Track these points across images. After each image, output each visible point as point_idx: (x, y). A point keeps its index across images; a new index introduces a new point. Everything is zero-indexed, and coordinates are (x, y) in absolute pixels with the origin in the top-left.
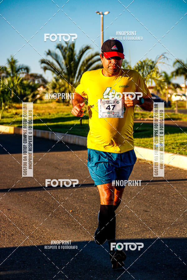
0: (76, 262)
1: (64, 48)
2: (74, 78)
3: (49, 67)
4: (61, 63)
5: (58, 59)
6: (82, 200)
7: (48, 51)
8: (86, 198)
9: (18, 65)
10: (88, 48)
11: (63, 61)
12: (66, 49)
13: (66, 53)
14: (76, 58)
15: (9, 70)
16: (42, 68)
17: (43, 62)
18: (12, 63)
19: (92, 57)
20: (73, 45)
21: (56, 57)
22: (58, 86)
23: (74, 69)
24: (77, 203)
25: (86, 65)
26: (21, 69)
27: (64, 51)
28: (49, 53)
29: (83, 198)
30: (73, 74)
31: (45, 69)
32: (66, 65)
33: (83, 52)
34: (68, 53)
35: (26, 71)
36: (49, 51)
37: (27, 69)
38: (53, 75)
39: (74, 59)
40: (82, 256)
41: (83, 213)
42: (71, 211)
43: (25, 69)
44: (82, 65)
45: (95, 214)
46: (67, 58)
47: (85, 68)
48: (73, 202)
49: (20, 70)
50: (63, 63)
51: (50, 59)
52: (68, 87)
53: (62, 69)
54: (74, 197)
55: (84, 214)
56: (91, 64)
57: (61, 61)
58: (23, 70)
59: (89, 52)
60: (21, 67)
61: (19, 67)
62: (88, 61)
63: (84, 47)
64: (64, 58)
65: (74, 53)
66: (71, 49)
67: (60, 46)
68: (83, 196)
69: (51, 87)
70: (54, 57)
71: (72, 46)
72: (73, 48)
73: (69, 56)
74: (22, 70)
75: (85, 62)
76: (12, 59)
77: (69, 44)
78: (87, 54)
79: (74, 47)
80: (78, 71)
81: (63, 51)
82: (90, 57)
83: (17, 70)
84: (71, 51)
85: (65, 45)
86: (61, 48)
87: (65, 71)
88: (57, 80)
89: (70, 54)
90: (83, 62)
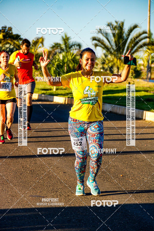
0: (128, 223)
3: (100, 44)
4: (110, 40)
5: (108, 36)
6: (131, 165)
8: (135, 164)
9: (71, 41)
10: (135, 27)
11: (113, 38)
12: (116, 27)
14: (125, 35)
15: (63, 46)
16: (93, 44)
17: (94, 39)
18: (66, 40)
19: (140, 35)
20: (123, 23)
21: (106, 35)
22: (107, 61)
23: (123, 46)
24: (127, 168)
25: (134, 43)
26: (74, 45)
29: (132, 164)
30: (121, 50)
31: (96, 45)
32: (115, 42)
33: (131, 31)
35: (78, 47)
37: (79, 46)
38: (103, 51)
39: (122, 37)
40: (133, 217)
41: (133, 177)
42: (121, 176)
43: (77, 45)
44: (130, 42)
45: (144, 179)
46: (116, 36)
47: (133, 45)
48: (123, 167)
49: (73, 47)
50: (112, 40)
52: (117, 63)
53: (112, 46)
54: (124, 163)
55: (134, 179)
57: (110, 39)
58: (76, 46)
59: (137, 30)
61: (72, 43)
62: (136, 38)
63: (132, 26)
64: (114, 36)
65: (123, 31)
66: (121, 27)
68: (132, 162)
69: (100, 62)
70: (105, 35)
71: (121, 25)
72: (122, 27)
73: (118, 34)
74: (75, 47)
75: (133, 39)
76: (66, 36)
77: (119, 23)
80: (126, 48)
82: (138, 35)
83: (70, 46)
84: (120, 30)
85: (115, 24)
87: (115, 47)
88: (106, 56)
89: (119, 32)
90: (131, 40)
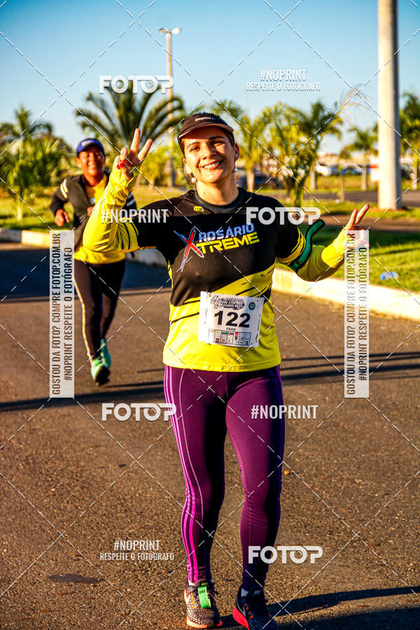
3: (91, 122)
4: (110, 114)
7: (87, 95)
9: (33, 120)
11: (115, 110)
14: (137, 105)
15: (18, 129)
16: (78, 123)
18: (23, 117)
19: (166, 104)
21: (102, 105)
25: (156, 119)
26: (39, 126)
28: (90, 98)
31: (84, 126)
32: (121, 118)
33: (148, 97)
35: (46, 131)
36: (90, 94)
37: (49, 127)
39: (133, 109)
43: (44, 127)
46: (122, 106)
47: (153, 122)
49: (37, 129)
50: (114, 114)
51: (92, 108)
53: (113, 125)
56: (164, 116)
57: (110, 112)
58: (41, 128)
60: (37, 124)
62: (158, 110)
64: (117, 106)
66: (130, 91)
70: (99, 103)
73: (124, 103)
75: (154, 112)
76: (22, 109)
82: (162, 103)
83: (31, 128)
89: (126, 99)
90: (151, 113)
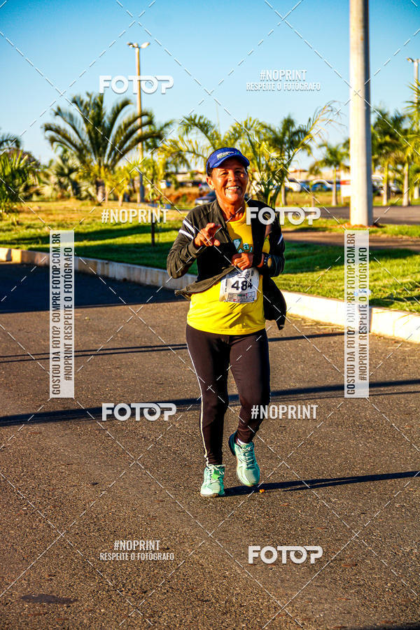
1: (84, 103)
2: (104, 156)
3: (59, 137)
4: (79, 130)
5: (74, 122)
7: (56, 110)
10: (126, 103)
11: (84, 126)
12: (88, 105)
13: (88, 112)
14: (106, 120)
16: (46, 138)
17: (48, 128)
19: (135, 119)
20: (101, 98)
21: (71, 119)
25: (125, 134)
26: (6, 141)
27: (86, 108)
28: (59, 113)
30: (101, 149)
31: (52, 140)
32: (89, 133)
33: (117, 112)
34: (91, 112)
35: (14, 146)
36: (59, 109)
37: (17, 143)
39: (102, 123)
43: (12, 142)
44: (118, 133)
46: (90, 121)
47: (122, 138)
49: (5, 144)
50: (83, 129)
51: (60, 122)
53: (83, 141)
56: (133, 131)
57: (79, 127)
58: (9, 142)
59: (129, 110)
60: (5, 139)
62: (127, 125)
63: (120, 102)
64: (86, 121)
65: (103, 112)
66: (98, 105)
67: (77, 100)
70: (68, 119)
71: (98, 100)
72: (100, 103)
73: (93, 119)
74: (8, 144)
75: (123, 127)
77: (93, 98)
78: (125, 113)
79: (102, 102)
81: (82, 108)
82: (132, 119)
84: (96, 109)
85: (86, 99)
86: (79, 103)
87: (88, 142)
89: (95, 114)
90: (120, 127)
